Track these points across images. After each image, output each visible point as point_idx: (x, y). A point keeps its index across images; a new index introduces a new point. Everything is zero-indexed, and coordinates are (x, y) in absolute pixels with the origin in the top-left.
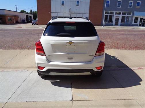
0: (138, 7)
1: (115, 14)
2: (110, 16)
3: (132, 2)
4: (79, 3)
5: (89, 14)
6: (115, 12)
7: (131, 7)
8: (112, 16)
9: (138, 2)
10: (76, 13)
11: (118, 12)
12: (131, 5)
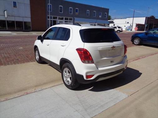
0: (77, 13)
1: (59, 19)
2: (53, 20)
3: (71, 9)
4: (16, 4)
5: (32, 18)
6: (58, 17)
7: (71, 13)
8: (56, 21)
9: (76, 9)
10: (15, 16)
11: (61, 17)
12: (71, 12)
